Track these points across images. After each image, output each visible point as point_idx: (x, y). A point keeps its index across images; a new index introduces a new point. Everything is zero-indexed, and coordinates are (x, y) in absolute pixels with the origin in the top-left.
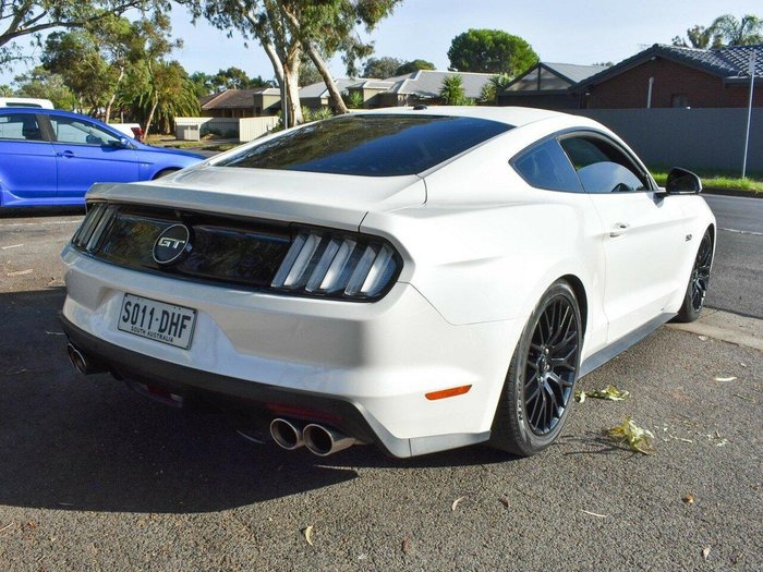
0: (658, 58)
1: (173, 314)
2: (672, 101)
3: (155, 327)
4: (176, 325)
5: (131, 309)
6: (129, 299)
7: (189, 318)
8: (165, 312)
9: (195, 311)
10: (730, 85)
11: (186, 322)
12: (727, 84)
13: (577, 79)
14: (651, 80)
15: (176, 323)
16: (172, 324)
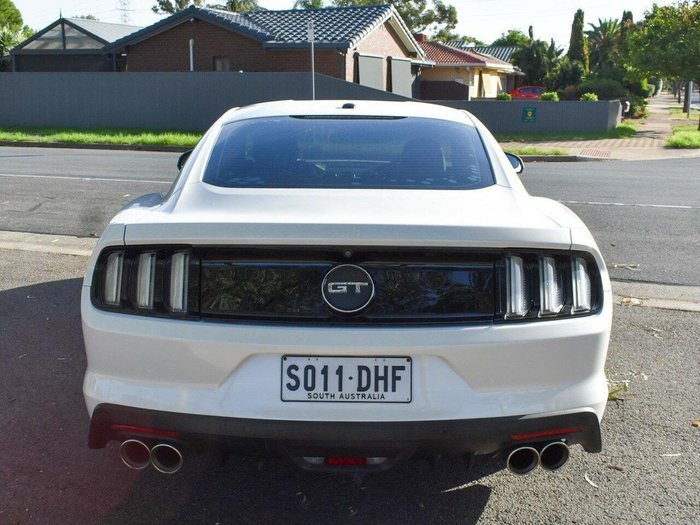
0: (196, 20)
1: (377, 368)
2: (214, 64)
3: (350, 387)
4: (385, 378)
5: (300, 374)
6: (290, 362)
7: (403, 368)
8: (361, 368)
9: (409, 359)
10: (270, 48)
11: (398, 373)
12: (267, 49)
13: (111, 38)
14: (191, 42)
15: (385, 377)
16: (377, 378)
